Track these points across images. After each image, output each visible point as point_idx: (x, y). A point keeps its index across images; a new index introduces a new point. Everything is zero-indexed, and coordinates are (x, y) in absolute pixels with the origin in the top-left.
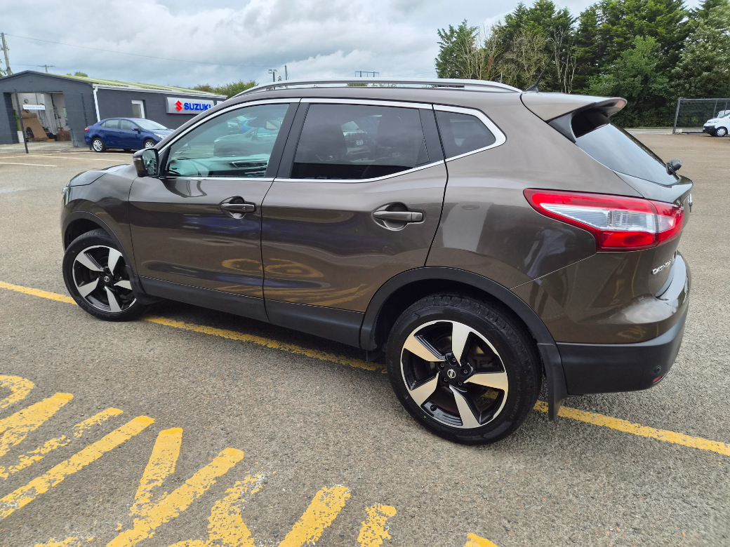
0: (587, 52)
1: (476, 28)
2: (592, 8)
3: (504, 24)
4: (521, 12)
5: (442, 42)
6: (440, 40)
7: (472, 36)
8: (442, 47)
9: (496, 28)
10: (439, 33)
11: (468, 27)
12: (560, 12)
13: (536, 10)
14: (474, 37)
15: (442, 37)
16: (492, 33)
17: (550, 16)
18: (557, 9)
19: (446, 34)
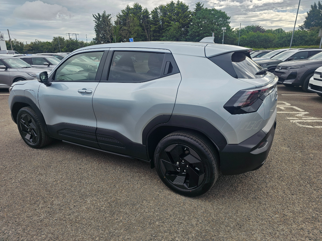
0: (156, 28)
1: (110, 15)
2: (155, 9)
3: (121, 14)
4: (128, 8)
5: (96, 20)
6: (95, 19)
7: (109, 18)
8: (96, 23)
9: (118, 16)
10: (94, 16)
11: (107, 14)
12: (144, 10)
13: (134, 8)
14: (110, 18)
15: (95, 18)
16: (117, 18)
17: (141, 12)
18: (143, 9)
19: (97, 17)
